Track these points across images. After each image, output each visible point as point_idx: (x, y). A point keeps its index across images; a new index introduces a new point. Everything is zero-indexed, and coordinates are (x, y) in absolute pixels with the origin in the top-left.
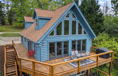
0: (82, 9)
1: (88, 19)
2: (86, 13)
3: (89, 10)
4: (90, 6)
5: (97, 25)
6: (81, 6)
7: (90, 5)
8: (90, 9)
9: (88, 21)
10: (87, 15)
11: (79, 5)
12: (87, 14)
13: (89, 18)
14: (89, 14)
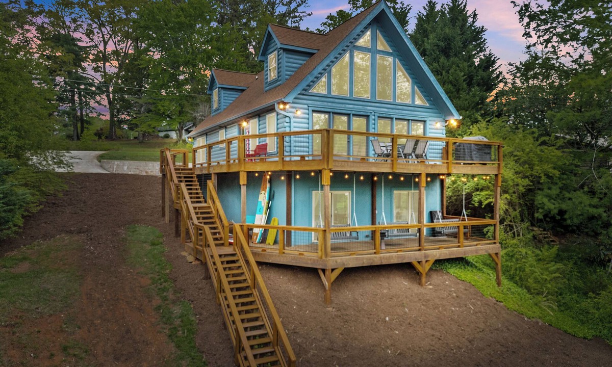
0: (421, 45)
1: (439, 77)
2: (434, 55)
3: (442, 44)
4: (447, 30)
5: (474, 96)
6: (415, 32)
7: (445, 25)
8: (448, 40)
9: (443, 84)
10: (438, 62)
11: (410, 32)
12: (436, 60)
13: (444, 73)
14: (443, 59)
